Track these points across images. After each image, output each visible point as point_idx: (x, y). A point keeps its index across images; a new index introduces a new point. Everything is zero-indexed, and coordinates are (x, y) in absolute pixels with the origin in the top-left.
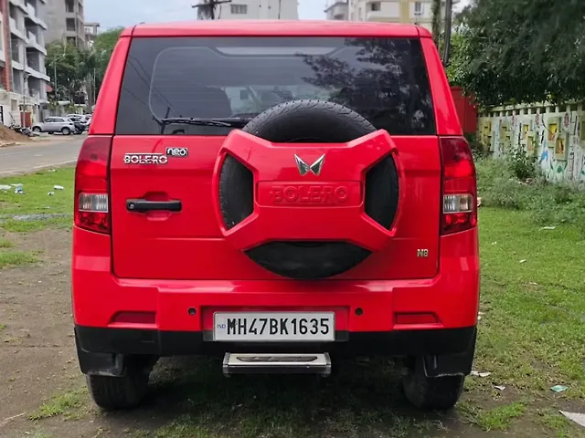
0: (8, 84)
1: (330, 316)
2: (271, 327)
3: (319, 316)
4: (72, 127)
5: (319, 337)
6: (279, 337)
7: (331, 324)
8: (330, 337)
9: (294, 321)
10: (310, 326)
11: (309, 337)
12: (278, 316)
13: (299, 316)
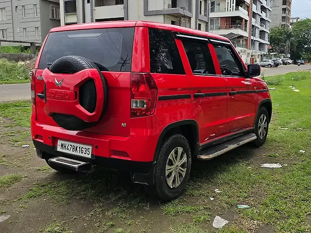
0: (248, 46)
1: (90, 147)
2: (73, 148)
3: (87, 147)
4: (272, 64)
5: (86, 156)
6: (74, 153)
7: (90, 151)
8: (89, 156)
9: (80, 148)
10: (84, 150)
11: (83, 155)
12: (76, 145)
13: (81, 146)
